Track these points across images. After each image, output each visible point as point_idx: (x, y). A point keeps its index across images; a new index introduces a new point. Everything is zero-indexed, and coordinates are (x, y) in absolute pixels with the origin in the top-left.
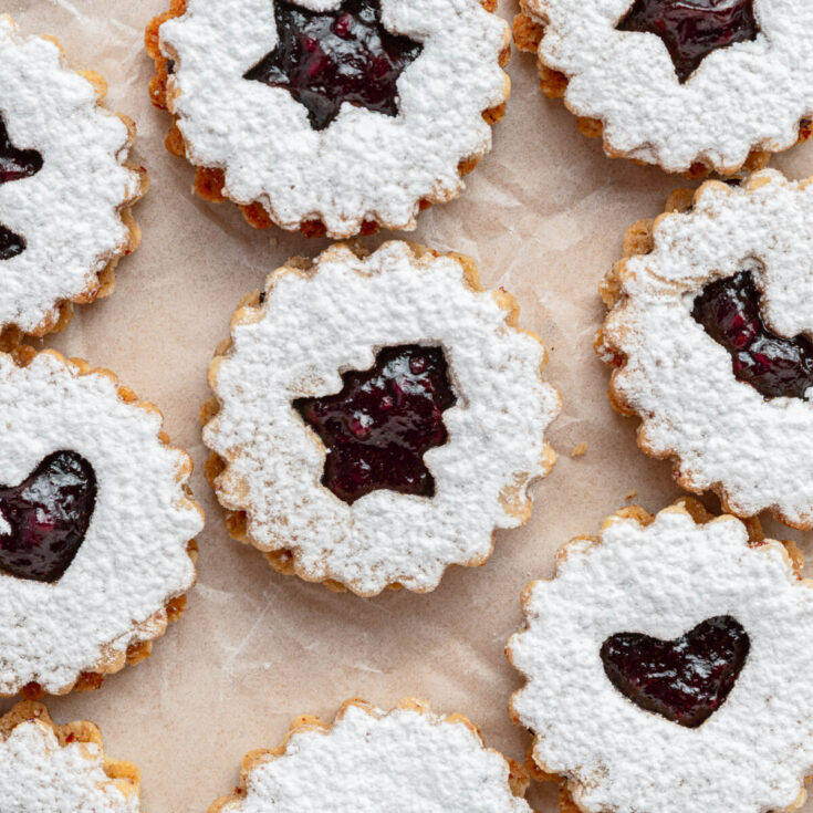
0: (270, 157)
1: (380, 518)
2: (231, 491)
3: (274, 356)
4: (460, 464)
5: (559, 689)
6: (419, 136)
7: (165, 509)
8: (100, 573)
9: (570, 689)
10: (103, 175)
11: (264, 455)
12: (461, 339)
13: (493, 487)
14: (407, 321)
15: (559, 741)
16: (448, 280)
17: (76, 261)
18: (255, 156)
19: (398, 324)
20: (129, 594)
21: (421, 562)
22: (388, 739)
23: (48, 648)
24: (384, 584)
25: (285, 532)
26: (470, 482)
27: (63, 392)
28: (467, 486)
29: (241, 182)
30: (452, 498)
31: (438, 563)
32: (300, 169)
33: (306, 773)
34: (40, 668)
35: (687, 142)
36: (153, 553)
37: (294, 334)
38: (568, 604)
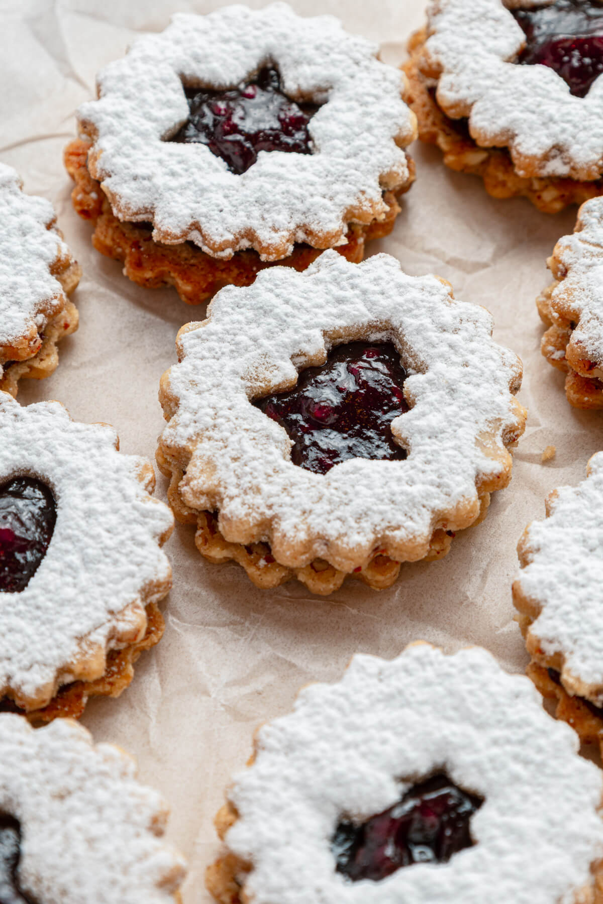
0: (195, 192)
1: (357, 475)
2: (198, 474)
3: (224, 350)
4: (430, 417)
5: (577, 603)
6: (338, 157)
7: (130, 501)
8: (69, 571)
9: (590, 603)
10: (34, 237)
11: (227, 434)
12: (410, 310)
13: (468, 433)
14: (352, 303)
15: (589, 652)
16: (388, 267)
17: (15, 308)
18: (181, 194)
19: (345, 307)
20: (101, 585)
21: (406, 508)
22: (403, 674)
23: (20, 646)
24: (372, 537)
25: (258, 500)
26: (443, 432)
27: (13, 417)
28: (440, 436)
29: (170, 215)
30: (427, 448)
31: (424, 510)
32: (226, 197)
33: (318, 718)
34: (13, 668)
35: (594, 136)
36: (122, 543)
37: (241, 329)
38: (569, 530)
